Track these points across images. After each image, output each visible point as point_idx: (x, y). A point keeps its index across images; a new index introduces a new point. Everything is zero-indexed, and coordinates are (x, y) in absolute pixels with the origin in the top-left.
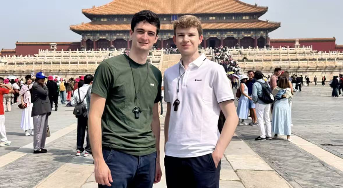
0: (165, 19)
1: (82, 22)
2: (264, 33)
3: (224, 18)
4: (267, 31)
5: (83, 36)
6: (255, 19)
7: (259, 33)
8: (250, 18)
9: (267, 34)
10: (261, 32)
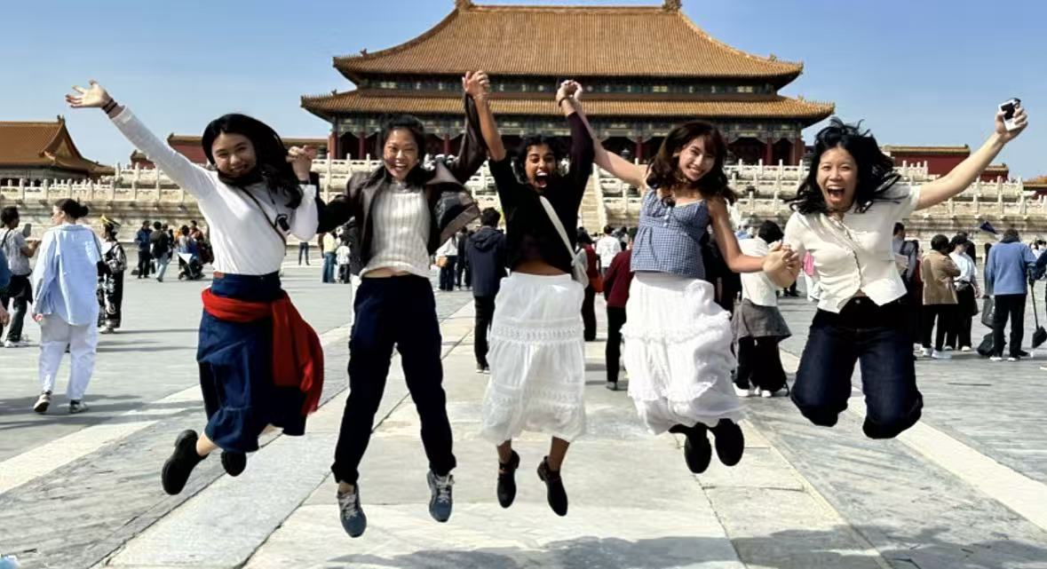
0: (541, 88)
1: (334, 90)
2: (791, 129)
3: (691, 89)
4: (800, 125)
5: (336, 125)
6: (769, 92)
7: (779, 129)
8: (755, 92)
9: (799, 131)
10: (784, 127)
